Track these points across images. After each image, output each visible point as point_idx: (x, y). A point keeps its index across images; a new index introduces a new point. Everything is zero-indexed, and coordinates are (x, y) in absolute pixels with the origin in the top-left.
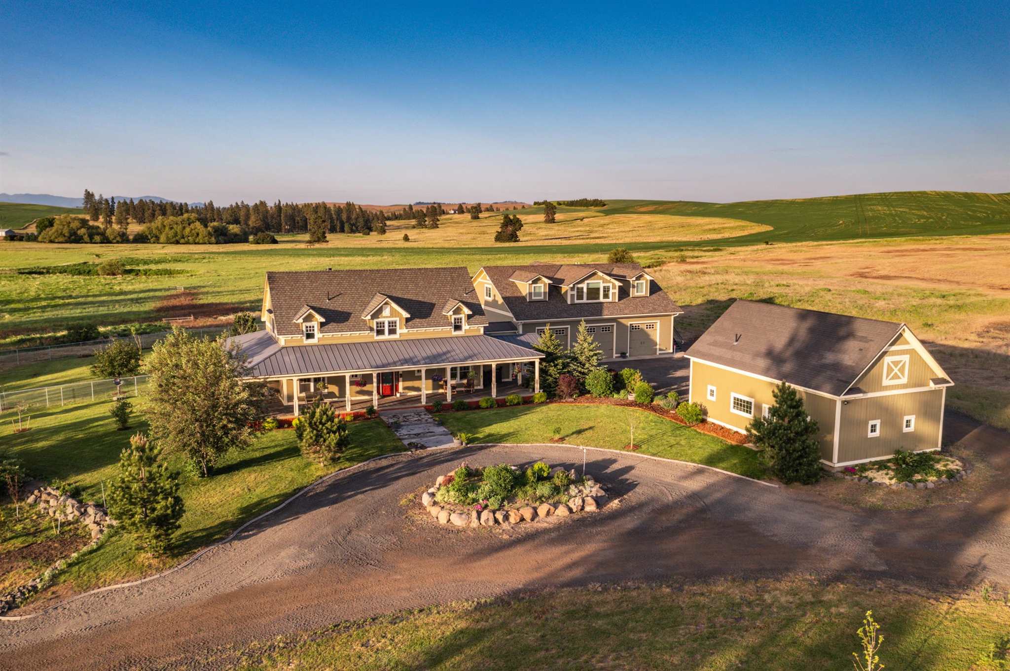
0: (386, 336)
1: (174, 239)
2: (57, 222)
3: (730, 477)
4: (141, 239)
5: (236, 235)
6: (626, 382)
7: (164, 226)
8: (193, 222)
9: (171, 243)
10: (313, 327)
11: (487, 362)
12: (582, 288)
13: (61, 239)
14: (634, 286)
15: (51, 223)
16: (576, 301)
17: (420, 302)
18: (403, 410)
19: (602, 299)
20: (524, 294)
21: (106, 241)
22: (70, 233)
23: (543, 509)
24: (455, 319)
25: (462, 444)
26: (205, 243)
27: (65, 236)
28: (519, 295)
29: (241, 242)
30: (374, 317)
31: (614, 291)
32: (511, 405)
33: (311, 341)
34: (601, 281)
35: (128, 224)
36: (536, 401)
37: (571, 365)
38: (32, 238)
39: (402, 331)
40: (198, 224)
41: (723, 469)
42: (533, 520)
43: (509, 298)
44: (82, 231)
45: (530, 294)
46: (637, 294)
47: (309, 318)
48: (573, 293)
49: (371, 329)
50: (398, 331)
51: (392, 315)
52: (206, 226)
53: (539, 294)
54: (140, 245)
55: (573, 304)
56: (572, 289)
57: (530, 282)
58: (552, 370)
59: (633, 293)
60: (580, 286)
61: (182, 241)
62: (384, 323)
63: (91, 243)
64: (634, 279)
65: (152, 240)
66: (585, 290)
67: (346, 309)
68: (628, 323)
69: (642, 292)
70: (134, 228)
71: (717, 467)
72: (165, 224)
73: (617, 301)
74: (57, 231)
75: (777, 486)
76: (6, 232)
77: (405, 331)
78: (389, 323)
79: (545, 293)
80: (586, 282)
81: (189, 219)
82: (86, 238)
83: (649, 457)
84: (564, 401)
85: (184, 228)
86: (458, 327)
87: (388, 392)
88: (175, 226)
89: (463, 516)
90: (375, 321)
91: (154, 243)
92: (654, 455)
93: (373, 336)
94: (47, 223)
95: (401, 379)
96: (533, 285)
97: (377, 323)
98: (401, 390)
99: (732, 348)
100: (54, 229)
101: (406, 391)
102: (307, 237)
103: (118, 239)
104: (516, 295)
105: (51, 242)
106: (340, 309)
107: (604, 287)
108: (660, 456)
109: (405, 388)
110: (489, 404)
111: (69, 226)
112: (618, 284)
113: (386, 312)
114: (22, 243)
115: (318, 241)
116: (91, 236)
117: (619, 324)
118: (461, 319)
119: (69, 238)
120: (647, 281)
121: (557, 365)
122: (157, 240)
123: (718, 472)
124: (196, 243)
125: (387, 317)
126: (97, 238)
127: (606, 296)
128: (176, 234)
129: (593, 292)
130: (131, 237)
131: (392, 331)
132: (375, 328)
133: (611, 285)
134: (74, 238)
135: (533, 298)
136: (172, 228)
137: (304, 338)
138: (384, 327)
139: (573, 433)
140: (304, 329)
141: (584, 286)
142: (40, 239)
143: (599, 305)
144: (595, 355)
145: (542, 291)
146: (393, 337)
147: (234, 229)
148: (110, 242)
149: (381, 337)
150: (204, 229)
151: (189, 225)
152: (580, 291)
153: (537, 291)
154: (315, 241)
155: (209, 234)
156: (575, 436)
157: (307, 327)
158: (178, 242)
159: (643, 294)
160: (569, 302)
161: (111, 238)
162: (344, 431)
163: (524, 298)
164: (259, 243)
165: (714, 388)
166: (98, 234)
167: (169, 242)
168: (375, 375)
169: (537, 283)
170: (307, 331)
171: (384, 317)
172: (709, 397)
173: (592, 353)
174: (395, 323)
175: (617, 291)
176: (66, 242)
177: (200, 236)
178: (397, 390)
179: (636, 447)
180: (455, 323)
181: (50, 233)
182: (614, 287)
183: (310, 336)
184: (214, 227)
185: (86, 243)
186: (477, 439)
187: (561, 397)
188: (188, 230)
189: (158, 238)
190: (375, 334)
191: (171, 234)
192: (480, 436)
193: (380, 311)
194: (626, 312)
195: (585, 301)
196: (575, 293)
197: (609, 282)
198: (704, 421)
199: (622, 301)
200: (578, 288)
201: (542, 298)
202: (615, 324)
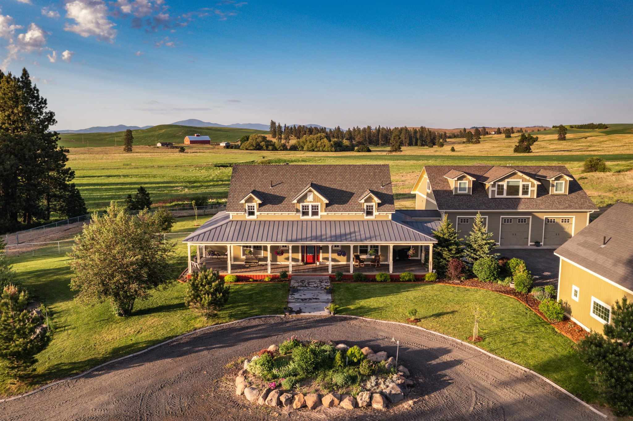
0: (310, 217)
1: (311, 149)
2: (250, 138)
3: (558, 391)
4: (294, 148)
5: (347, 146)
6: (512, 270)
7: (307, 141)
8: (323, 138)
9: (310, 151)
10: (254, 207)
11: (384, 243)
12: (503, 186)
13: (252, 148)
14: (553, 186)
15: (247, 139)
16: (496, 196)
17: (343, 191)
18: (310, 276)
19: (520, 195)
20: (452, 189)
21: (275, 149)
22: (256, 144)
23: (327, 400)
24: (367, 206)
25: (331, 314)
26: (329, 151)
27: (253, 146)
28: (448, 189)
29: (349, 151)
30: (299, 202)
31: (533, 189)
32: (403, 281)
33: (252, 217)
34: (521, 180)
35: (290, 139)
36: (427, 279)
37: (465, 251)
38: (237, 147)
39: (322, 214)
40: (325, 139)
41: (556, 381)
42: (314, 408)
43: (438, 191)
44: (263, 144)
45: (456, 188)
46: (555, 192)
47: (250, 200)
48: (494, 189)
49: (298, 211)
50: (320, 213)
51: (314, 200)
52: (330, 141)
53: (464, 189)
54: (292, 152)
55: (494, 199)
56: (493, 185)
57: (456, 179)
58: (445, 254)
59: (552, 191)
60: (500, 183)
61: (316, 149)
62: (308, 207)
63: (267, 150)
64: (553, 179)
65: (300, 149)
66: (505, 187)
67: (282, 194)
68: (544, 217)
69: (561, 190)
70: (293, 141)
71: (548, 378)
72: (307, 139)
73: (535, 197)
74: (250, 143)
75: (605, 416)
76: (226, 144)
77: (325, 213)
78: (312, 206)
79: (469, 188)
80: (506, 180)
81: (320, 137)
82: (264, 147)
83: (486, 352)
84: (451, 282)
85: (317, 142)
86: (369, 213)
87: (311, 261)
88: (312, 141)
89: (255, 392)
90: (301, 204)
91: (301, 151)
92: (491, 351)
93: (299, 216)
94: (245, 139)
95: (321, 251)
96: (459, 182)
97: (303, 206)
98: (321, 260)
99: (599, 251)
100: (248, 142)
101: (325, 261)
102: (389, 148)
103: (281, 148)
104: (445, 189)
105: (247, 149)
106: (278, 194)
107: (524, 186)
108: (496, 354)
109: (324, 259)
110: (383, 278)
111: (256, 141)
112: (536, 183)
113: (310, 198)
114: (232, 150)
115: (396, 150)
116: (267, 147)
117: (534, 217)
118: (372, 206)
119: (256, 147)
120: (566, 181)
121: (452, 250)
122: (302, 150)
123: (546, 384)
124: (323, 151)
125: (311, 202)
126: (270, 148)
127: (525, 192)
128: (313, 146)
129: (513, 190)
130: (289, 148)
131: (315, 213)
132: (301, 210)
133: (530, 184)
134: (258, 148)
135: (459, 192)
136: (310, 142)
137: (247, 215)
138: (308, 209)
139: (433, 316)
140: (247, 208)
141: (505, 184)
142: (241, 148)
143: (517, 200)
144: (489, 244)
145: (467, 186)
146: (315, 218)
147: (346, 142)
148: (277, 150)
149: (306, 218)
150: (328, 143)
151: (321, 140)
152: (501, 188)
153: (462, 186)
154: (393, 151)
155: (331, 145)
156: (432, 318)
157: (249, 207)
158: (313, 151)
159: (562, 192)
160: (490, 197)
161: (278, 147)
162: (220, 294)
163: (451, 191)
164: (360, 152)
165: (578, 289)
166: (271, 145)
167: (309, 150)
168: (290, 247)
169: (462, 180)
170: (249, 209)
171: (308, 202)
172: (573, 297)
173: (484, 242)
174: (318, 207)
175: (535, 189)
176: (254, 150)
177: (326, 147)
178: (318, 259)
179: (480, 339)
180: (367, 209)
181: (246, 144)
182: (533, 185)
183: (251, 213)
184: (334, 142)
185: (264, 150)
186: (346, 310)
187: (450, 278)
188: (319, 143)
189: (303, 148)
190: (301, 215)
191: (310, 145)
192: (352, 307)
193: (305, 196)
194: (542, 207)
195: (505, 196)
196: (496, 189)
197: (529, 181)
198: (566, 319)
199: (539, 198)
200: (499, 186)
201: (467, 192)
202: (531, 217)
